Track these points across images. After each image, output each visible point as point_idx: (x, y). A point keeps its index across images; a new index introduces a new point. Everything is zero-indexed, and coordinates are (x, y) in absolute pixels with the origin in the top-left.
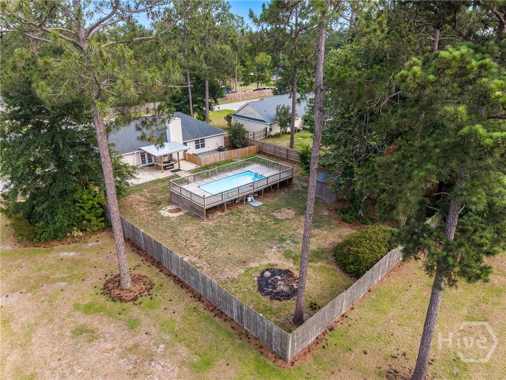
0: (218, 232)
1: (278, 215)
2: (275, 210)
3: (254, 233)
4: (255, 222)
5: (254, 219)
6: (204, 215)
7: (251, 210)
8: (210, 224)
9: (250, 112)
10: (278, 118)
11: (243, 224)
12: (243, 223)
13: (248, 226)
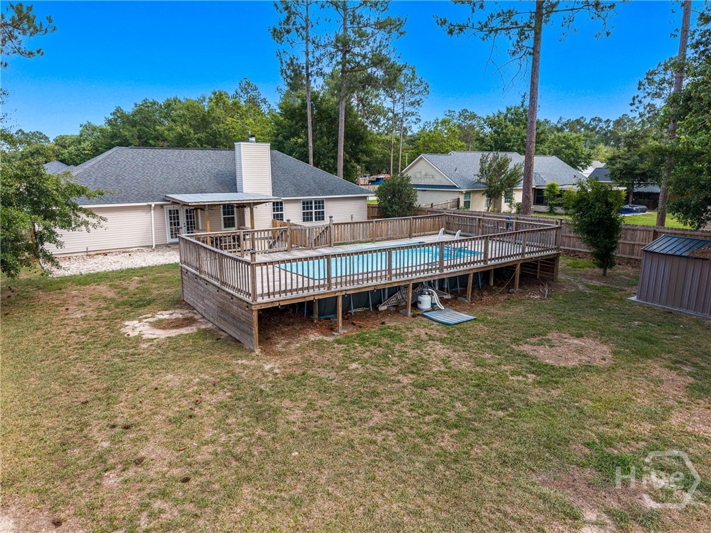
0: (287, 403)
1: (544, 354)
2: (526, 335)
3: (450, 415)
4: (453, 374)
5: (444, 362)
6: (251, 335)
7: (433, 333)
8: (267, 367)
9: (423, 173)
10: (483, 180)
11: (400, 377)
12: (402, 372)
13: (424, 387)
